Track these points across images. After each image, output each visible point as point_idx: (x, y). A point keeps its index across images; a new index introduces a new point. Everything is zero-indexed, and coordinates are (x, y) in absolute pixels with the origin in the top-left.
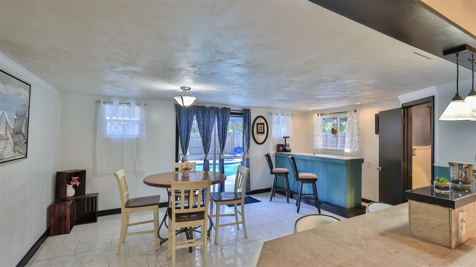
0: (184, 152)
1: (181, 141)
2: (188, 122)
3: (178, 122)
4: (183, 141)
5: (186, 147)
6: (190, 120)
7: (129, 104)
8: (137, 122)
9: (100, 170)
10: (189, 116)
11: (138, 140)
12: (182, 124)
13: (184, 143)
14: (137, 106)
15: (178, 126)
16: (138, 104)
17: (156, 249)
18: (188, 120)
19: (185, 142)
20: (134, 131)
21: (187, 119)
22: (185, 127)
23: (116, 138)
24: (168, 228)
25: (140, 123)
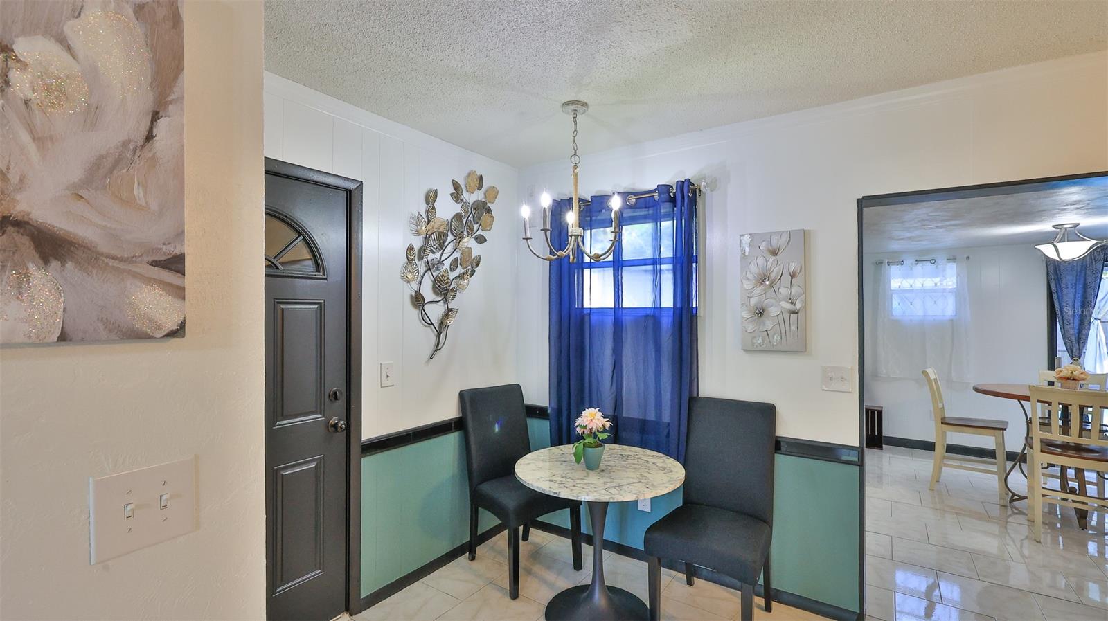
0: (1072, 352)
1: (1063, 327)
2: (1085, 286)
3: (1053, 286)
4: (1067, 327)
5: (1079, 343)
6: (1089, 280)
7: (933, 261)
8: (951, 291)
9: (884, 371)
10: (1089, 272)
11: (953, 323)
12: (1065, 291)
13: (1071, 331)
14: (949, 262)
15: (1054, 295)
16: (953, 259)
17: (1002, 502)
18: (1085, 280)
19: (1076, 331)
20: (948, 309)
21: (1082, 279)
22: (1075, 298)
23: (911, 320)
24: (1026, 477)
25: (957, 293)
